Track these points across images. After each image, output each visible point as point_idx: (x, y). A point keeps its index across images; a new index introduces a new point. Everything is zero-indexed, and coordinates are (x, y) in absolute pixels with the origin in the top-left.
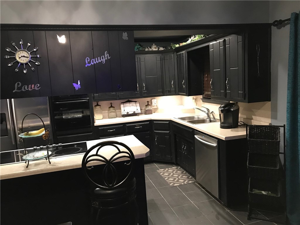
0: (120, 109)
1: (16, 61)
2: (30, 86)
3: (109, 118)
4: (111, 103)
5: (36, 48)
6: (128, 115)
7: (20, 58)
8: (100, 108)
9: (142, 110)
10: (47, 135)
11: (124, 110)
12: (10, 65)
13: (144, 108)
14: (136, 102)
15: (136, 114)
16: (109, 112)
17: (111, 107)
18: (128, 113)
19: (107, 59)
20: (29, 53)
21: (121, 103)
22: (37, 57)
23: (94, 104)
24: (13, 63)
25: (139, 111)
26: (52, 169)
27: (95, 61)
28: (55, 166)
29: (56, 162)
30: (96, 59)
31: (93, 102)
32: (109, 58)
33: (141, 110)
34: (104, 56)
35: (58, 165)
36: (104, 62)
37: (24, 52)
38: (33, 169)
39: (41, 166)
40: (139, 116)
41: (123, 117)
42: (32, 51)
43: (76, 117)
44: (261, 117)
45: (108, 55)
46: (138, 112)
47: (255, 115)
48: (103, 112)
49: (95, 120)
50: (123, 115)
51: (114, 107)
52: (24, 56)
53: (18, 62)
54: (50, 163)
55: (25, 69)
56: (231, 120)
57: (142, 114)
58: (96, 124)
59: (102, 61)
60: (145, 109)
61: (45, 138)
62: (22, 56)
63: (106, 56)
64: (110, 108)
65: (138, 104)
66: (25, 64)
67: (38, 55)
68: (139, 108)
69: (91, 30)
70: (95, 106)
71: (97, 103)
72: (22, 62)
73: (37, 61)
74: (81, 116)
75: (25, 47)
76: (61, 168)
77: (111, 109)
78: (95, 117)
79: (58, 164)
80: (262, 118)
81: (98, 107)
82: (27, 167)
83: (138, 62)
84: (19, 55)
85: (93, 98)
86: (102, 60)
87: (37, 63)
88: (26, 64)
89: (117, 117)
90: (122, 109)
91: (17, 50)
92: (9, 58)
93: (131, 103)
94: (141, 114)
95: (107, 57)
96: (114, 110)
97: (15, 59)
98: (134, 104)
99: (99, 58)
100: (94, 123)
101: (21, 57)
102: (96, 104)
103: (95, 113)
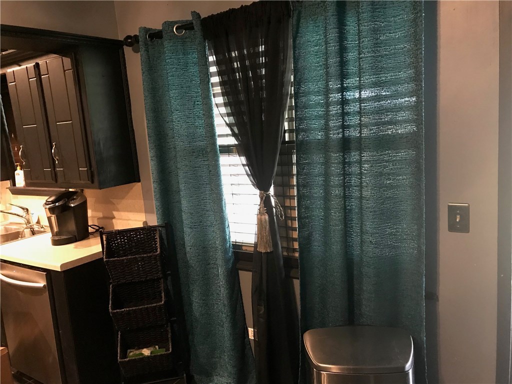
44: (128, 211)
47: (118, 210)
56: (72, 226)
80: (130, 213)
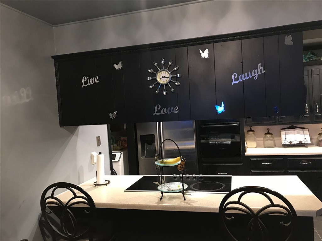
0: (280, 136)
1: (157, 82)
2: (169, 109)
3: (265, 147)
4: (268, 129)
5: (177, 67)
6: (291, 145)
7: (161, 79)
8: (254, 134)
9: (313, 140)
10: (182, 166)
11: (286, 139)
12: (151, 87)
13: (316, 137)
14: (304, 128)
15: (304, 145)
16: (265, 139)
17: (268, 133)
18: (290, 142)
19: (260, 73)
20: (170, 72)
21: (282, 129)
22: (177, 77)
23: (246, 129)
24: (154, 85)
25: (309, 141)
26: (185, 208)
27: (245, 77)
28: (190, 204)
29: (191, 199)
30: (246, 74)
31: (245, 127)
32: (263, 72)
33: (311, 139)
34: (256, 70)
35: (193, 204)
36: (255, 78)
37: (165, 72)
38: (166, 203)
39: (174, 201)
40: (307, 147)
41: (283, 147)
42: (172, 71)
43: (224, 143)
45: (262, 68)
46: (307, 143)
48: (258, 139)
49: (246, 148)
50: (284, 144)
51: (272, 134)
52: (165, 77)
53: (159, 84)
54: (185, 199)
55: (165, 91)
57: (313, 145)
58: (247, 154)
59: (253, 77)
60: (317, 139)
61: (181, 169)
62: (163, 77)
63: (259, 70)
64: (266, 134)
65: (307, 132)
66: (165, 85)
67: (178, 75)
68: (308, 137)
69: (241, 39)
70: (248, 131)
71: (251, 128)
72: (163, 83)
73: (177, 81)
74: (229, 142)
75: (166, 67)
76: (196, 208)
77: (268, 136)
78: (246, 145)
79: (193, 202)
81: (251, 133)
82: (161, 199)
83: (308, 75)
84: (160, 76)
85: (245, 122)
86: (253, 75)
87: (176, 84)
88: (167, 85)
89: (275, 146)
90: (283, 137)
91: (159, 70)
92: (150, 79)
93: (296, 130)
94: (311, 145)
95: (261, 70)
96: (271, 137)
97: (156, 80)
98: (300, 131)
99: (250, 73)
100: (245, 152)
101: (161, 77)
102: (249, 129)
103: (247, 139)
